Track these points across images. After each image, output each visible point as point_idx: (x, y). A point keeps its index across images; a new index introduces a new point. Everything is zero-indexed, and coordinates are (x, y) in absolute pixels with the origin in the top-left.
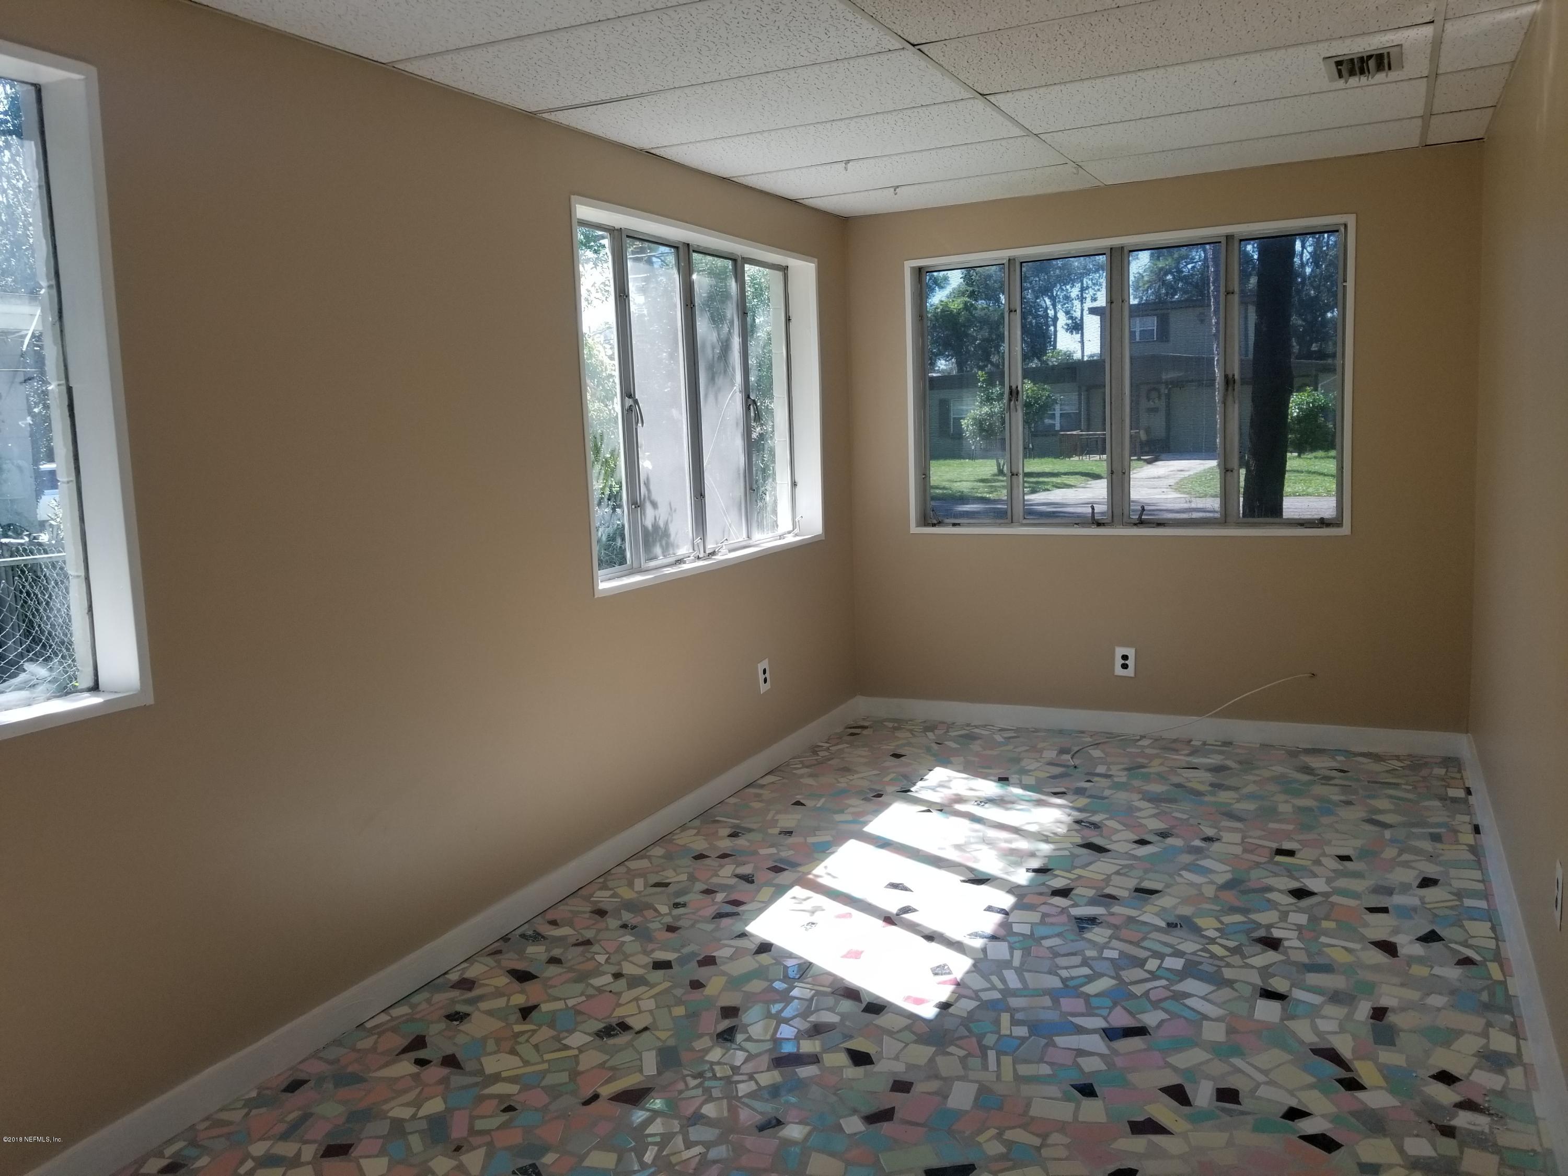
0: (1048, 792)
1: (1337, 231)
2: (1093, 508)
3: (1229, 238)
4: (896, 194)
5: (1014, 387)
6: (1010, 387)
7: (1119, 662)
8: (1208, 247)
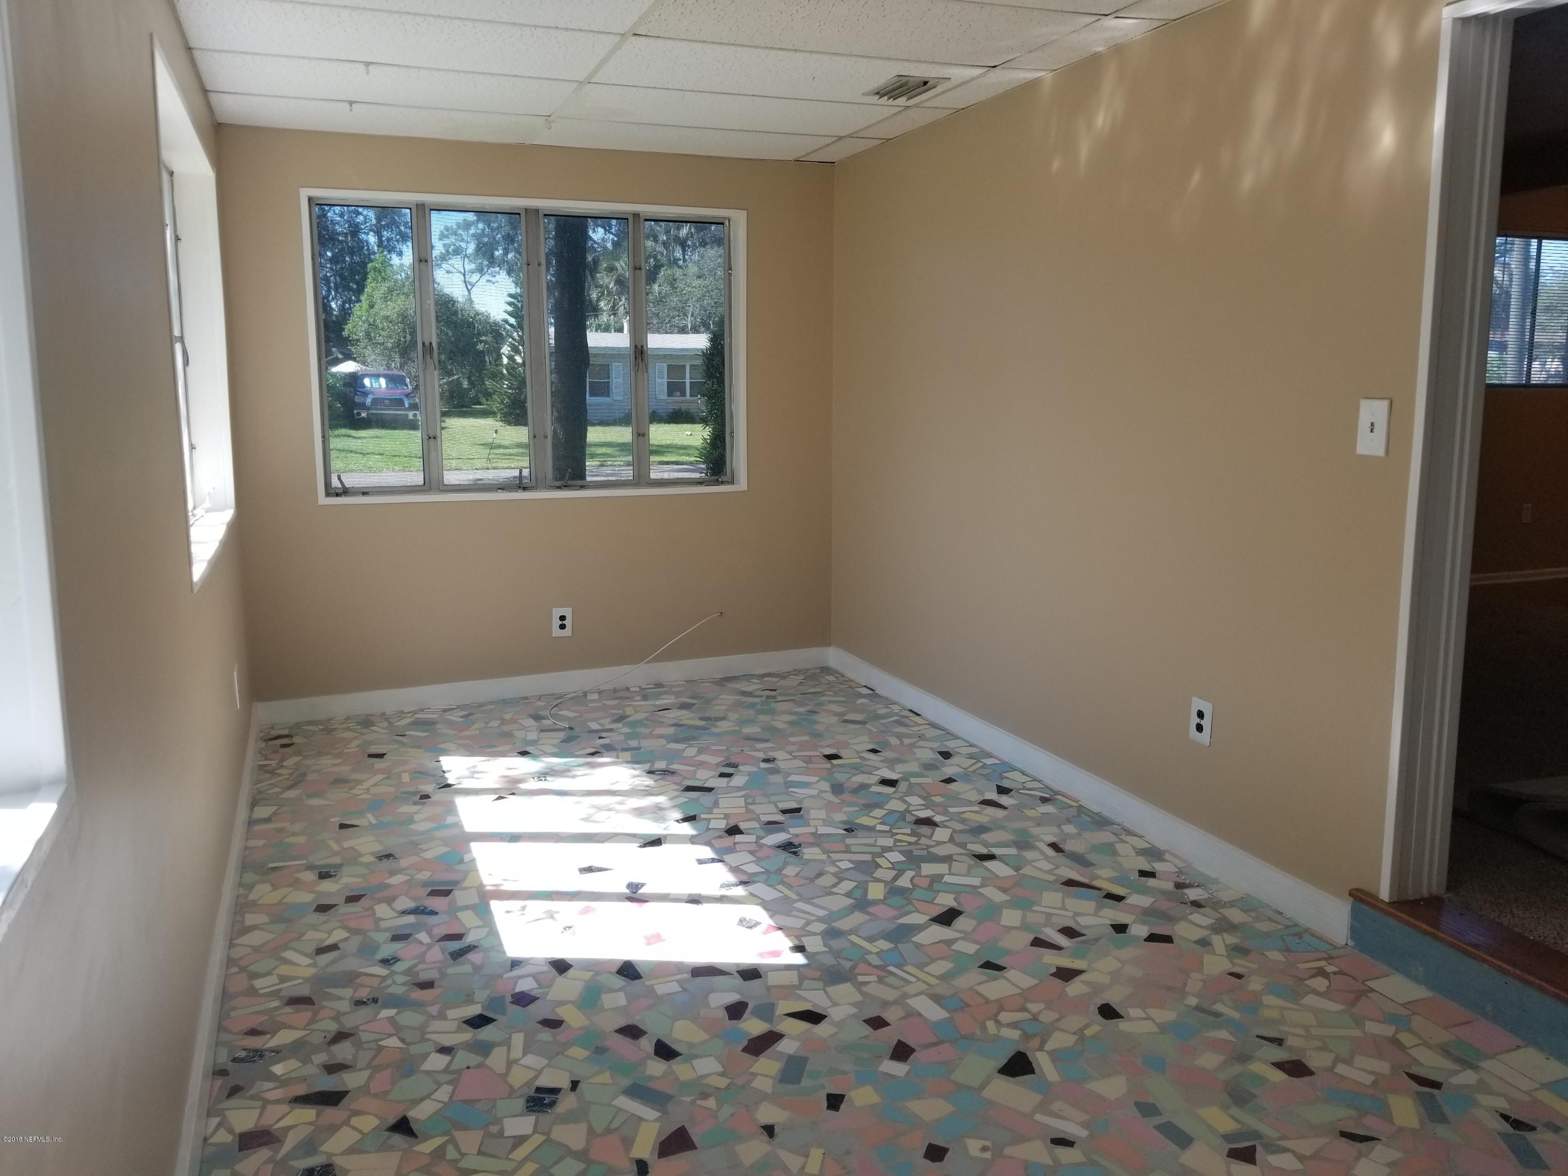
0: (582, 755)
1: (722, 224)
2: (521, 472)
3: (636, 216)
4: (351, 110)
5: (427, 344)
6: (423, 343)
7: (557, 623)
8: (614, 222)
